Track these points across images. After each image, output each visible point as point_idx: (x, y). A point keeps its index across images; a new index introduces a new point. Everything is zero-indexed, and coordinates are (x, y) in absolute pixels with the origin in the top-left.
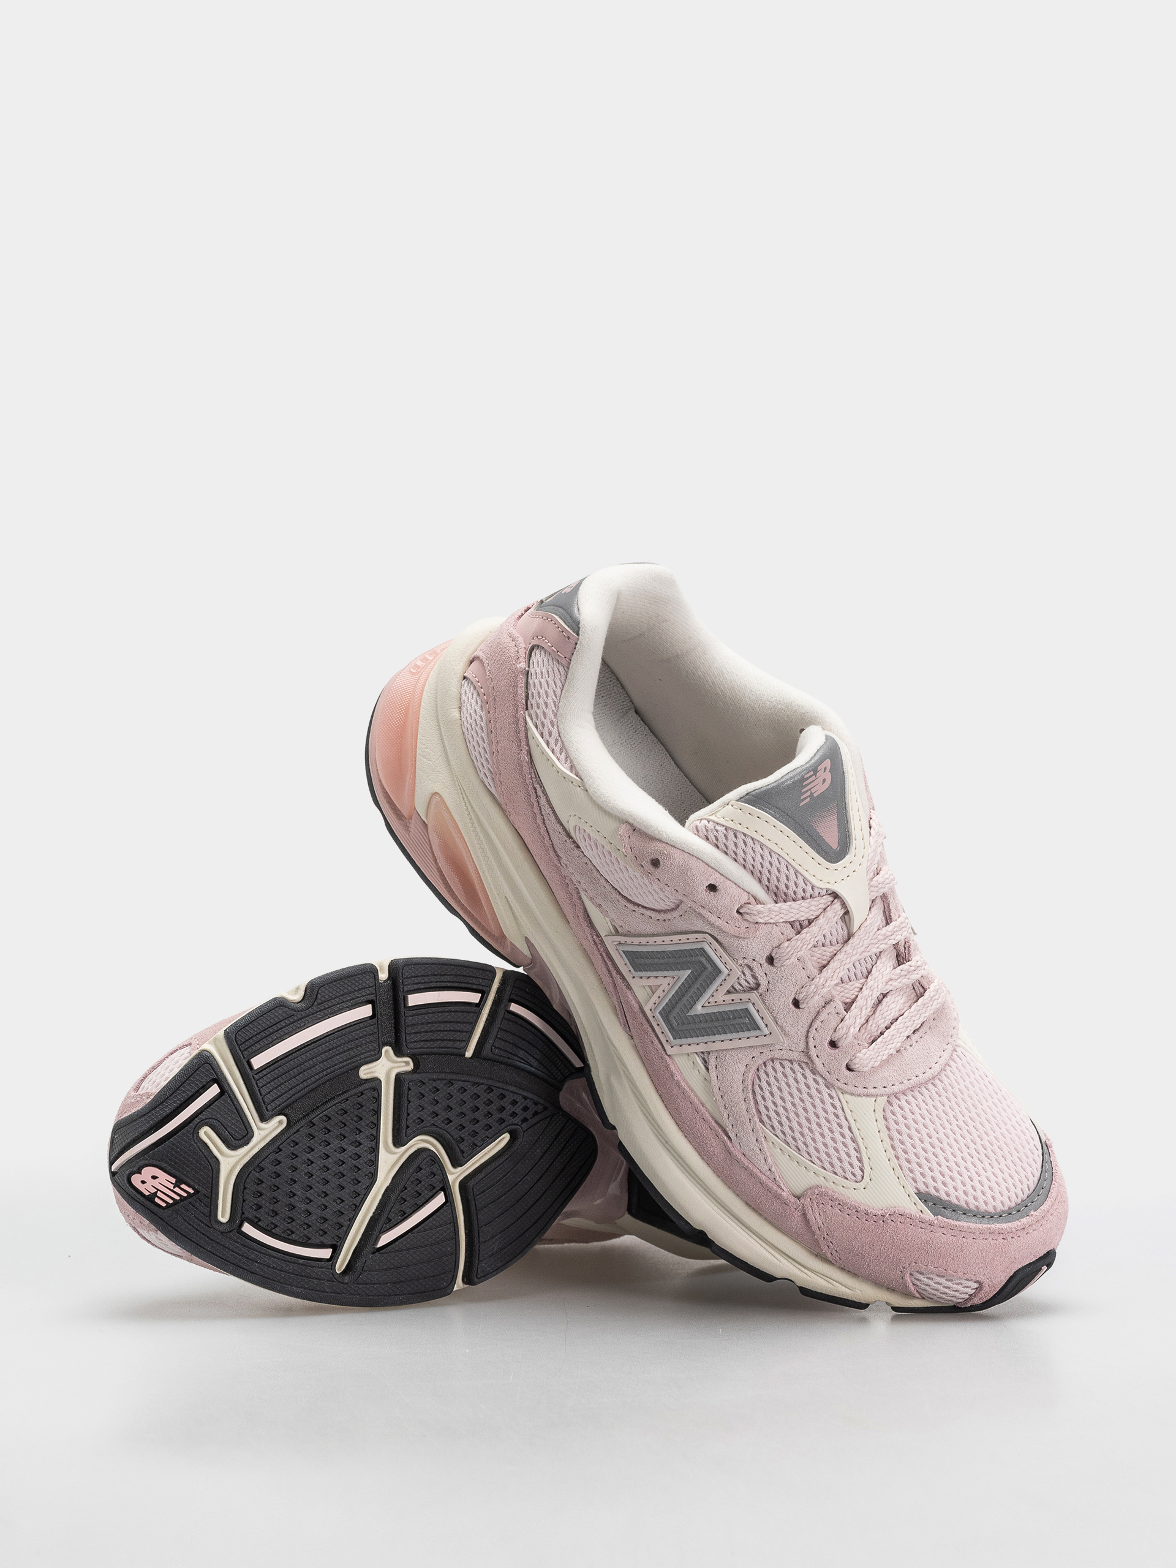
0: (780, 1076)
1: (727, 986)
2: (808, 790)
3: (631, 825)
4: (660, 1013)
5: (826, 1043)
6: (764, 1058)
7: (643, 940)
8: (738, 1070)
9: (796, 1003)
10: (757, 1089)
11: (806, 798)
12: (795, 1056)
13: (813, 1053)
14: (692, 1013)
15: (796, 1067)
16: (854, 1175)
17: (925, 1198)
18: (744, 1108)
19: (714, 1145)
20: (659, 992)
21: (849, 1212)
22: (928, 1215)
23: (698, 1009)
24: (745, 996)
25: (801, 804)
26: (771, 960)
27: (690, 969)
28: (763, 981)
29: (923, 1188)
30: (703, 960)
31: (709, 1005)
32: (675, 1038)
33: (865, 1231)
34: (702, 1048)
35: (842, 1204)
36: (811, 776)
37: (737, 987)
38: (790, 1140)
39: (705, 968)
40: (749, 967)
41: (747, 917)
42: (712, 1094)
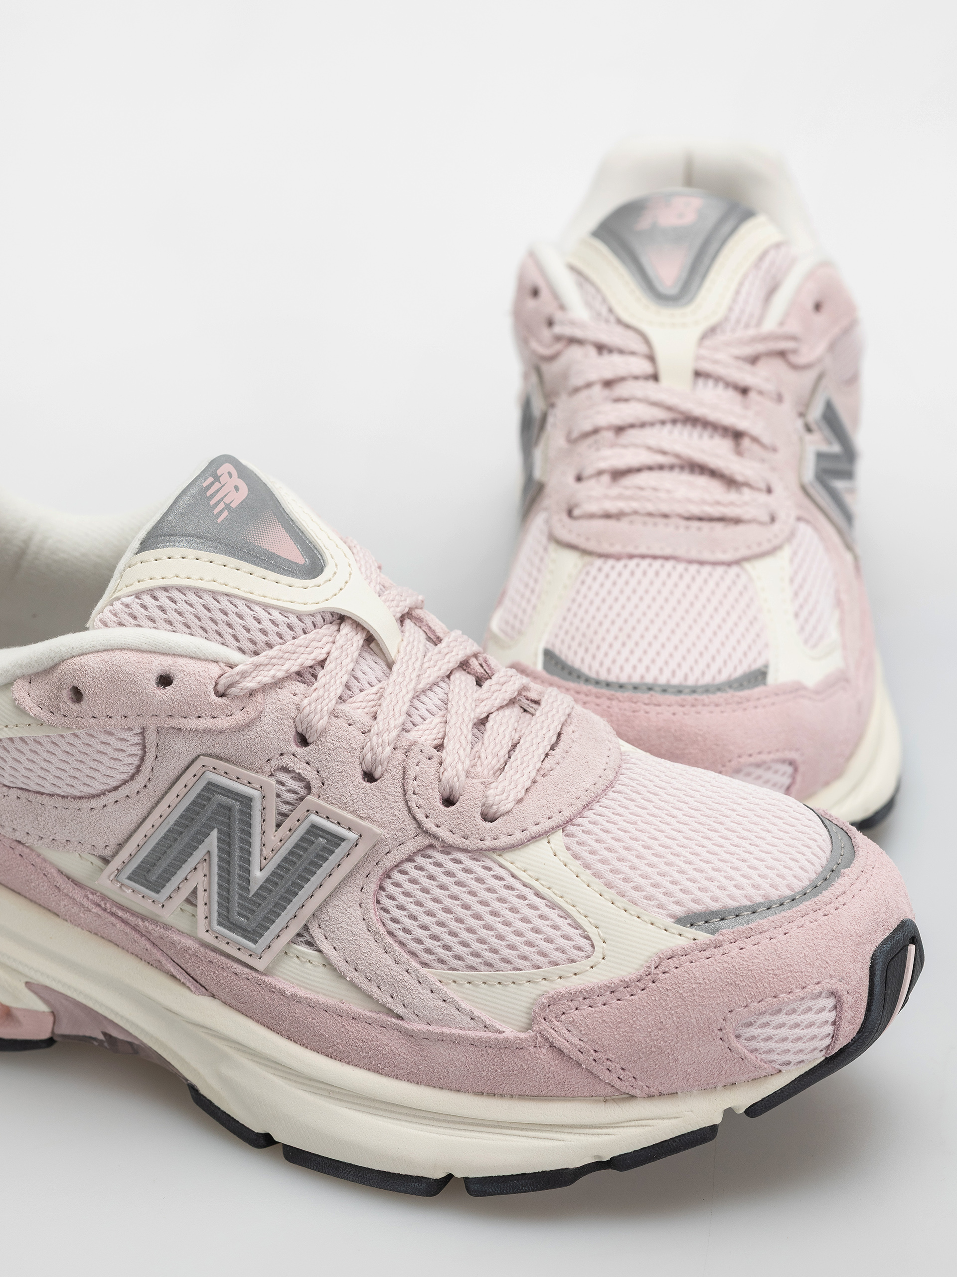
0: (408, 886)
1: (272, 818)
2: (219, 502)
3: (23, 677)
4: (220, 924)
5: (438, 804)
6: (375, 879)
7: (138, 838)
8: (353, 919)
9: (369, 777)
10: (393, 926)
11: (221, 512)
12: (411, 846)
13: (429, 824)
14: (254, 888)
15: (420, 860)
16: (579, 949)
17: (689, 921)
18: (391, 962)
19: (390, 1042)
20: (201, 897)
21: (603, 999)
22: (703, 937)
23: (258, 876)
24: (299, 812)
25: (219, 520)
26: (303, 741)
27: (212, 829)
28: (309, 774)
29: (679, 911)
30: (220, 798)
31: (267, 861)
32: (255, 942)
33: (638, 1011)
34: (295, 928)
35: (587, 995)
36: (212, 484)
37: (285, 808)
38: (472, 961)
39: (229, 809)
40: (285, 769)
41: (233, 691)
42: (341, 976)
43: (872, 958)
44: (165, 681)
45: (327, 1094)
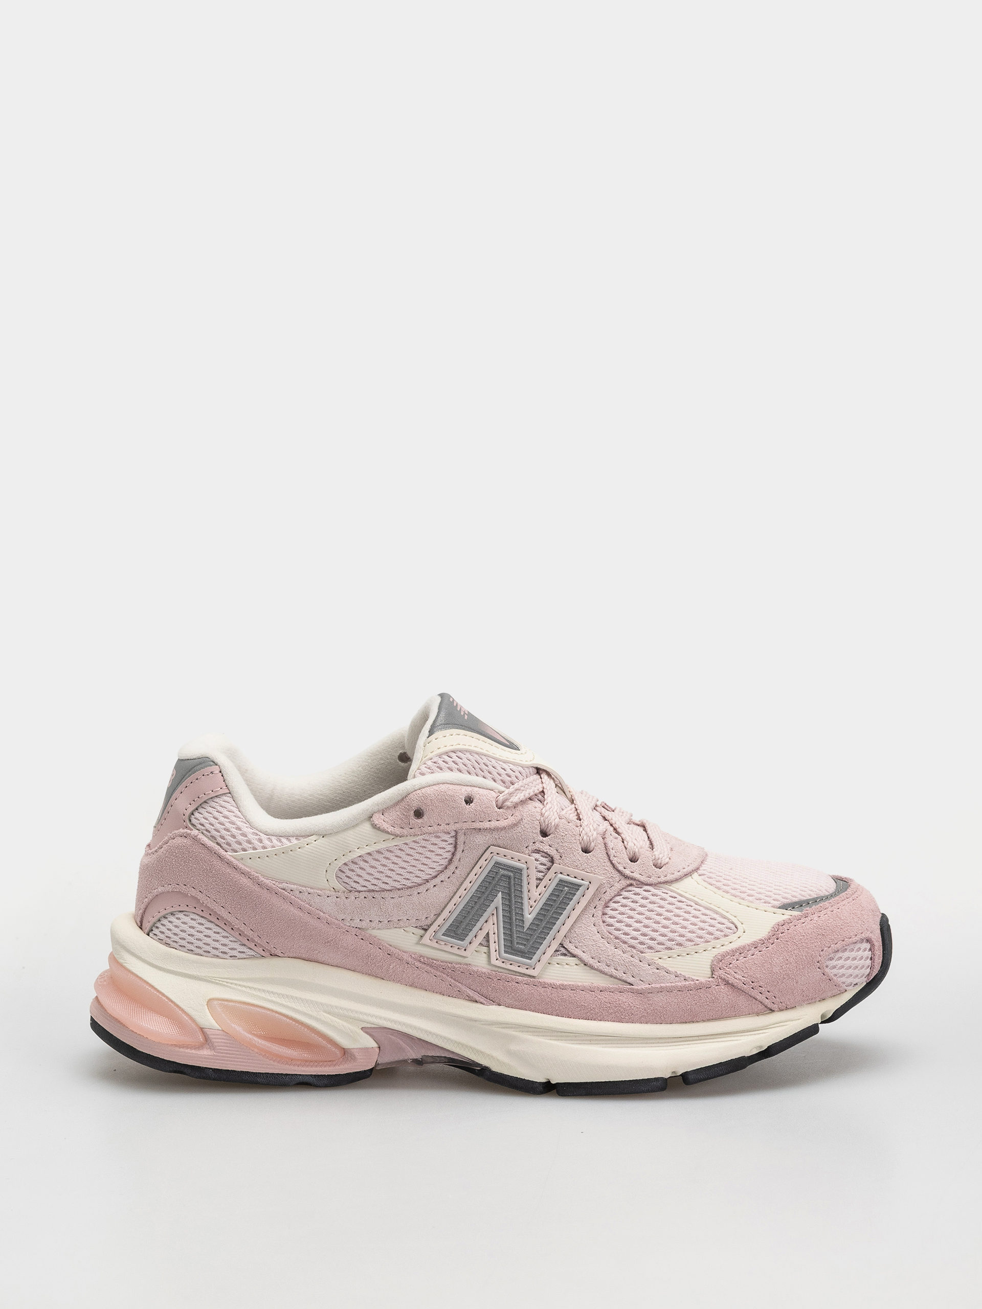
0: (622, 909)
1: (534, 882)
2: (460, 711)
3: (378, 811)
4: (506, 952)
5: (628, 861)
6: (600, 908)
7: (451, 906)
8: (592, 933)
9: (586, 851)
10: (617, 933)
11: (464, 715)
12: (618, 886)
13: (627, 872)
14: (527, 925)
15: (625, 894)
16: (730, 929)
17: (785, 907)
18: (620, 952)
19: (626, 999)
20: (492, 938)
21: (751, 952)
22: (795, 913)
23: (529, 917)
24: (551, 874)
25: (465, 719)
26: (544, 834)
27: (499, 891)
28: (552, 852)
29: (778, 904)
31: (533, 908)
32: (531, 959)
33: (773, 955)
35: (741, 951)
37: (540, 875)
38: (669, 944)
39: (509, 877)
40: (538, 851)
42: (592, 967)
43: (880, 924)
44: (469, 801)
45: (589, 1042)
